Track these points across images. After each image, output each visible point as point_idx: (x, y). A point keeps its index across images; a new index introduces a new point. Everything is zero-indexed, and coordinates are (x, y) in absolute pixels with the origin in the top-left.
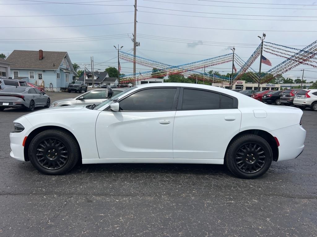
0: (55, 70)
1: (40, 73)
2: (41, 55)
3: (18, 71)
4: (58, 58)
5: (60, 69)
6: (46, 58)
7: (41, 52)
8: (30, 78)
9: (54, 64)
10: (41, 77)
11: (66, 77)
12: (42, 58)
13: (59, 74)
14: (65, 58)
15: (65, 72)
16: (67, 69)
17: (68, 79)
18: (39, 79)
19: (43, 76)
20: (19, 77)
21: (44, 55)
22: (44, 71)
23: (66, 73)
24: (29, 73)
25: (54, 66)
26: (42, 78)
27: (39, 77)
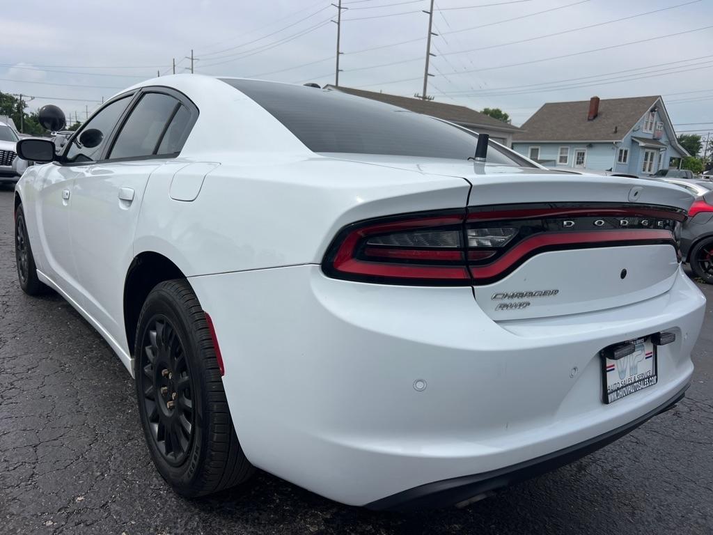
0: (614, 141)
1: (581, 149)
2: (595, 108)
3: (539, 147)
4: (633, 113)
5: (633, 140)
6: (603, 116)
7: (596, 101)
8: (561, 161)
9: (616, 128)
10: (583, 159)
11: (646, 159)
12: (595, 116)
13: (626, 152)
14: (653, 110)
15: (642, 147)
16: (655, 140)
17: (651, 164)
18: (577, 163)
19: (586, 156)
20: (539, 159)
21: (600, 109)
22: (590, 145)
23: (647, 150)
24: (559, 152)
25: (616, 132)
26: (583, 162)
27: (578, 159)
